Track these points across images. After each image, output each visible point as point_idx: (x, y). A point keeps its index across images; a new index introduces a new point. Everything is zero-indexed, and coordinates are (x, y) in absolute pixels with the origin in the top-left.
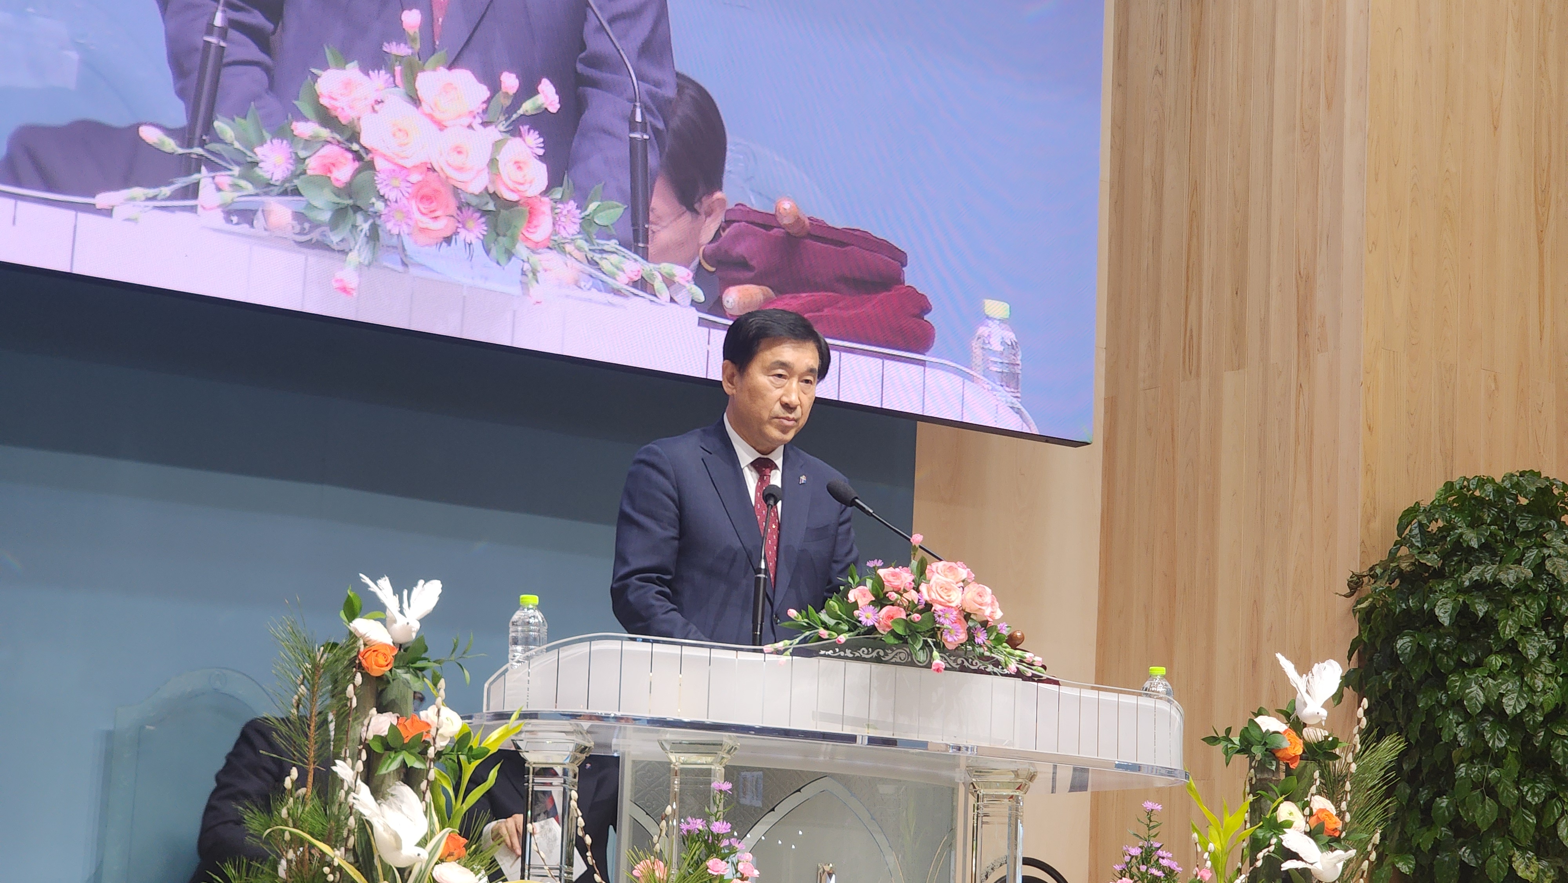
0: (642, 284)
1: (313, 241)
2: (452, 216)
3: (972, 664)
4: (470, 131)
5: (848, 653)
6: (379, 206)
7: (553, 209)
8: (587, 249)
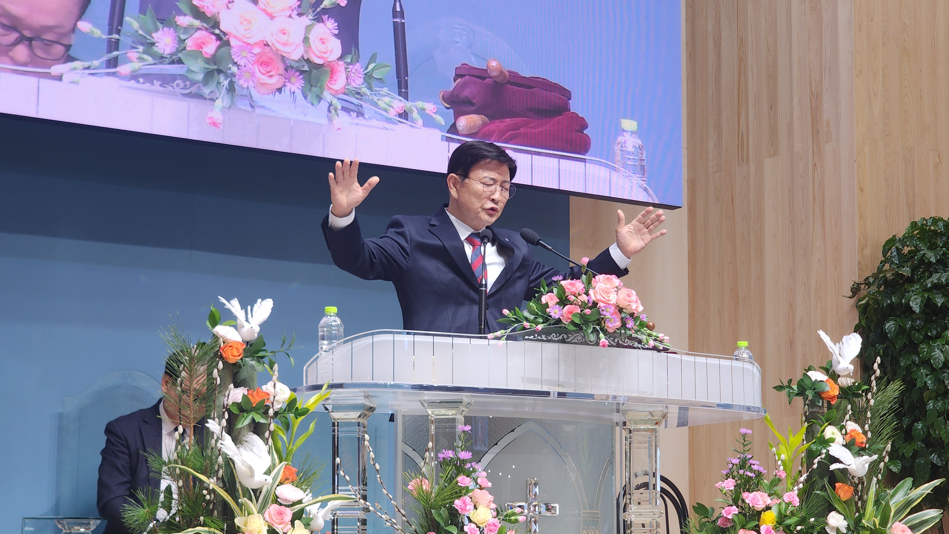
0: (404, 115)
1: (193, 93)
2: (281, 75)
3: (624, 342)
4: (290, 20)
5: (544, 337)
6: (234, 69)
7: (346, 69)
8: (369, 94)
